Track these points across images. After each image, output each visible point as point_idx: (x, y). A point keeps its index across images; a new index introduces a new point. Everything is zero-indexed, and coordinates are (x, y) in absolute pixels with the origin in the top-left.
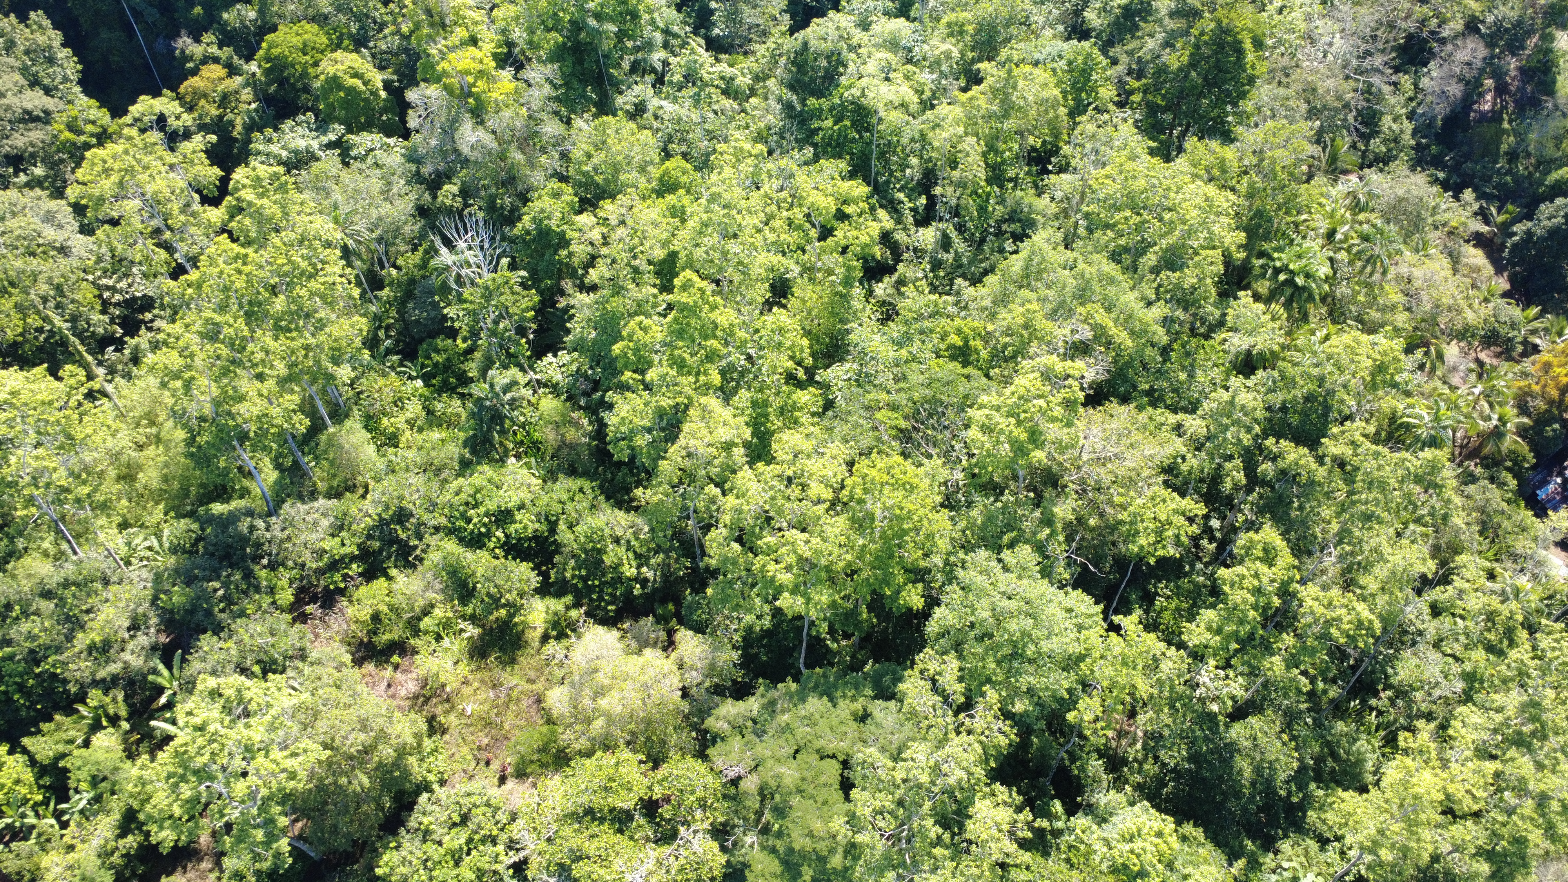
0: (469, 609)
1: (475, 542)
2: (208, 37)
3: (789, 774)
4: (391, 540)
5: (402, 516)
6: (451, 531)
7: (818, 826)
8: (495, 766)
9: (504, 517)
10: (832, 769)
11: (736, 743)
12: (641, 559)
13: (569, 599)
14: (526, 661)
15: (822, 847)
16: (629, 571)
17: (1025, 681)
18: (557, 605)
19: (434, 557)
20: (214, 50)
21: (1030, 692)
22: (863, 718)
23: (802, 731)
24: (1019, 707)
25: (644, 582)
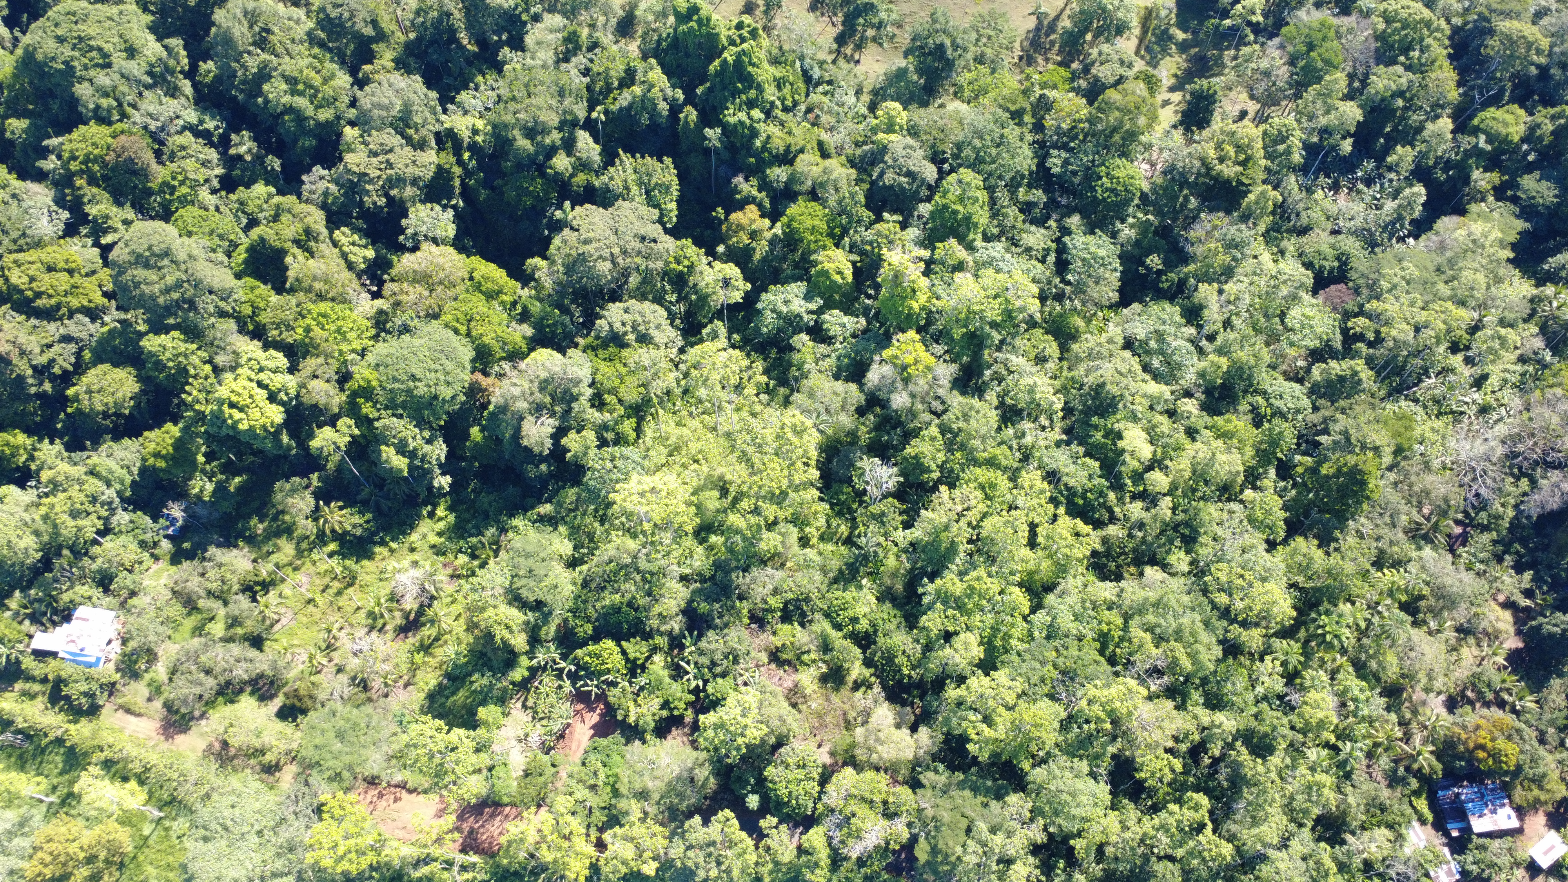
0: (827, 658)
1: (838, 627)
2: (754, 181)
3: (946, 817)
4: (799, 608)
5: (807, 600)
6: (827, 615)
7: (951, 843)
8: (818, 738)
9: (855, 620)
10: (964, 823)
11: (929, 793)
12: (913, 668)
13: (872, 670)
14: (845, 691)
15: (949, 851)
16: (906, 671)
17: (1059, 821)
18: (867, 672)
19: (816, 628)
20: (755, 192)
21: (1060, 826)
22: (986, 805)
23: (959, 801)
24: (1051, 830)
25: (910, 677)
